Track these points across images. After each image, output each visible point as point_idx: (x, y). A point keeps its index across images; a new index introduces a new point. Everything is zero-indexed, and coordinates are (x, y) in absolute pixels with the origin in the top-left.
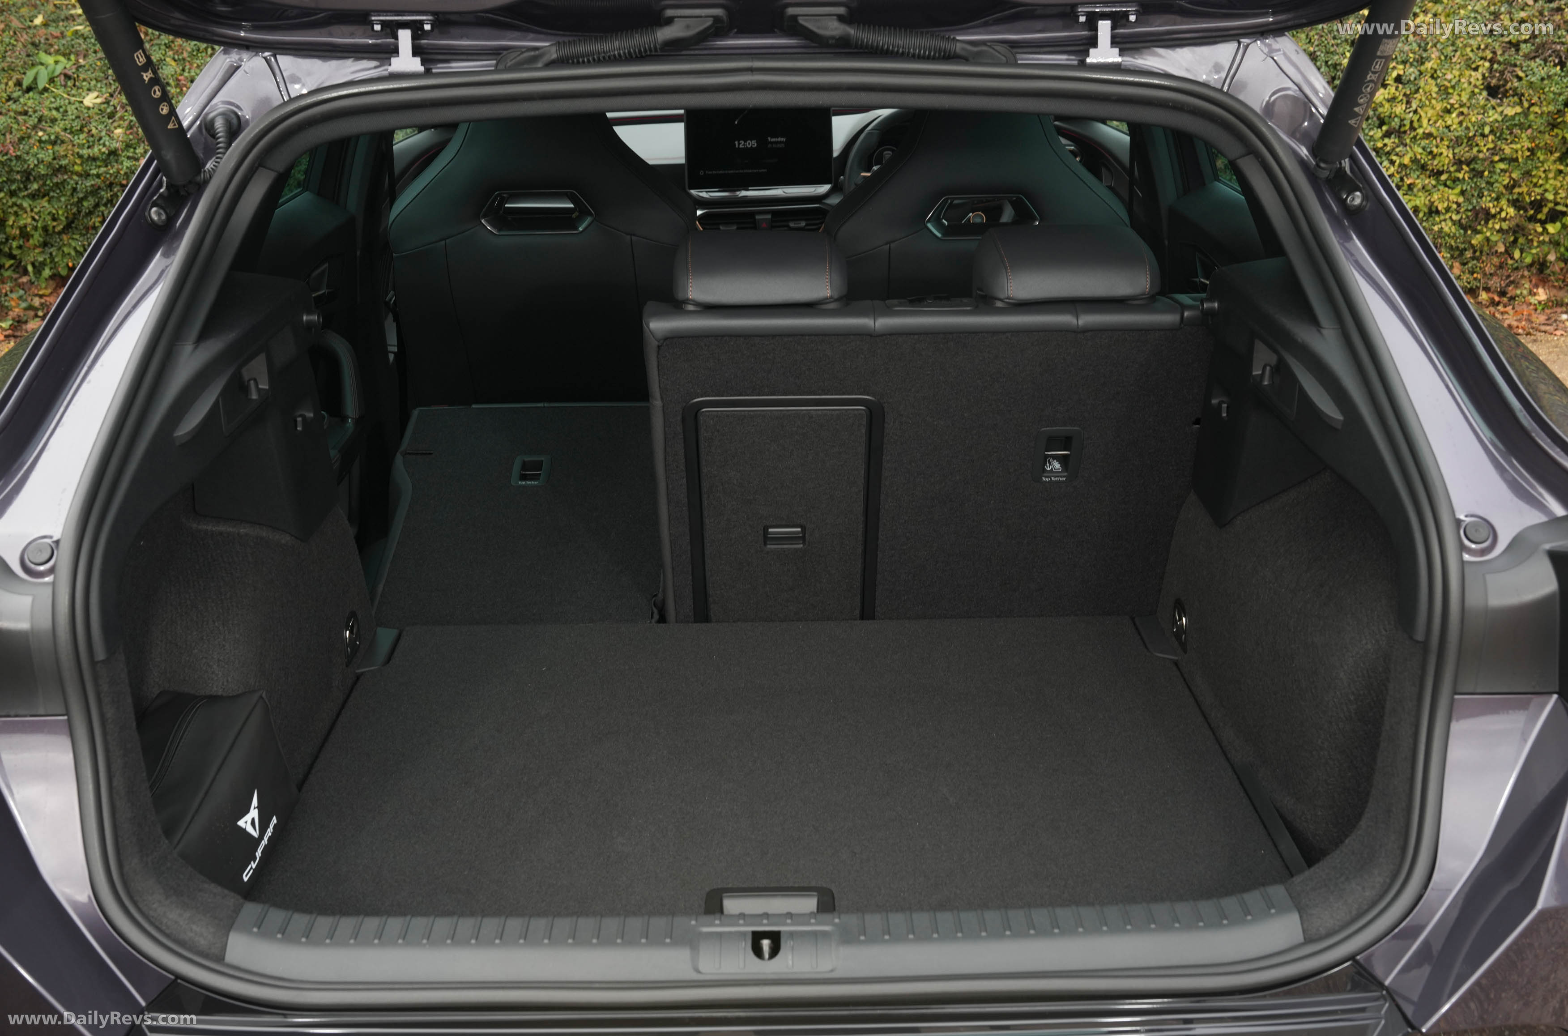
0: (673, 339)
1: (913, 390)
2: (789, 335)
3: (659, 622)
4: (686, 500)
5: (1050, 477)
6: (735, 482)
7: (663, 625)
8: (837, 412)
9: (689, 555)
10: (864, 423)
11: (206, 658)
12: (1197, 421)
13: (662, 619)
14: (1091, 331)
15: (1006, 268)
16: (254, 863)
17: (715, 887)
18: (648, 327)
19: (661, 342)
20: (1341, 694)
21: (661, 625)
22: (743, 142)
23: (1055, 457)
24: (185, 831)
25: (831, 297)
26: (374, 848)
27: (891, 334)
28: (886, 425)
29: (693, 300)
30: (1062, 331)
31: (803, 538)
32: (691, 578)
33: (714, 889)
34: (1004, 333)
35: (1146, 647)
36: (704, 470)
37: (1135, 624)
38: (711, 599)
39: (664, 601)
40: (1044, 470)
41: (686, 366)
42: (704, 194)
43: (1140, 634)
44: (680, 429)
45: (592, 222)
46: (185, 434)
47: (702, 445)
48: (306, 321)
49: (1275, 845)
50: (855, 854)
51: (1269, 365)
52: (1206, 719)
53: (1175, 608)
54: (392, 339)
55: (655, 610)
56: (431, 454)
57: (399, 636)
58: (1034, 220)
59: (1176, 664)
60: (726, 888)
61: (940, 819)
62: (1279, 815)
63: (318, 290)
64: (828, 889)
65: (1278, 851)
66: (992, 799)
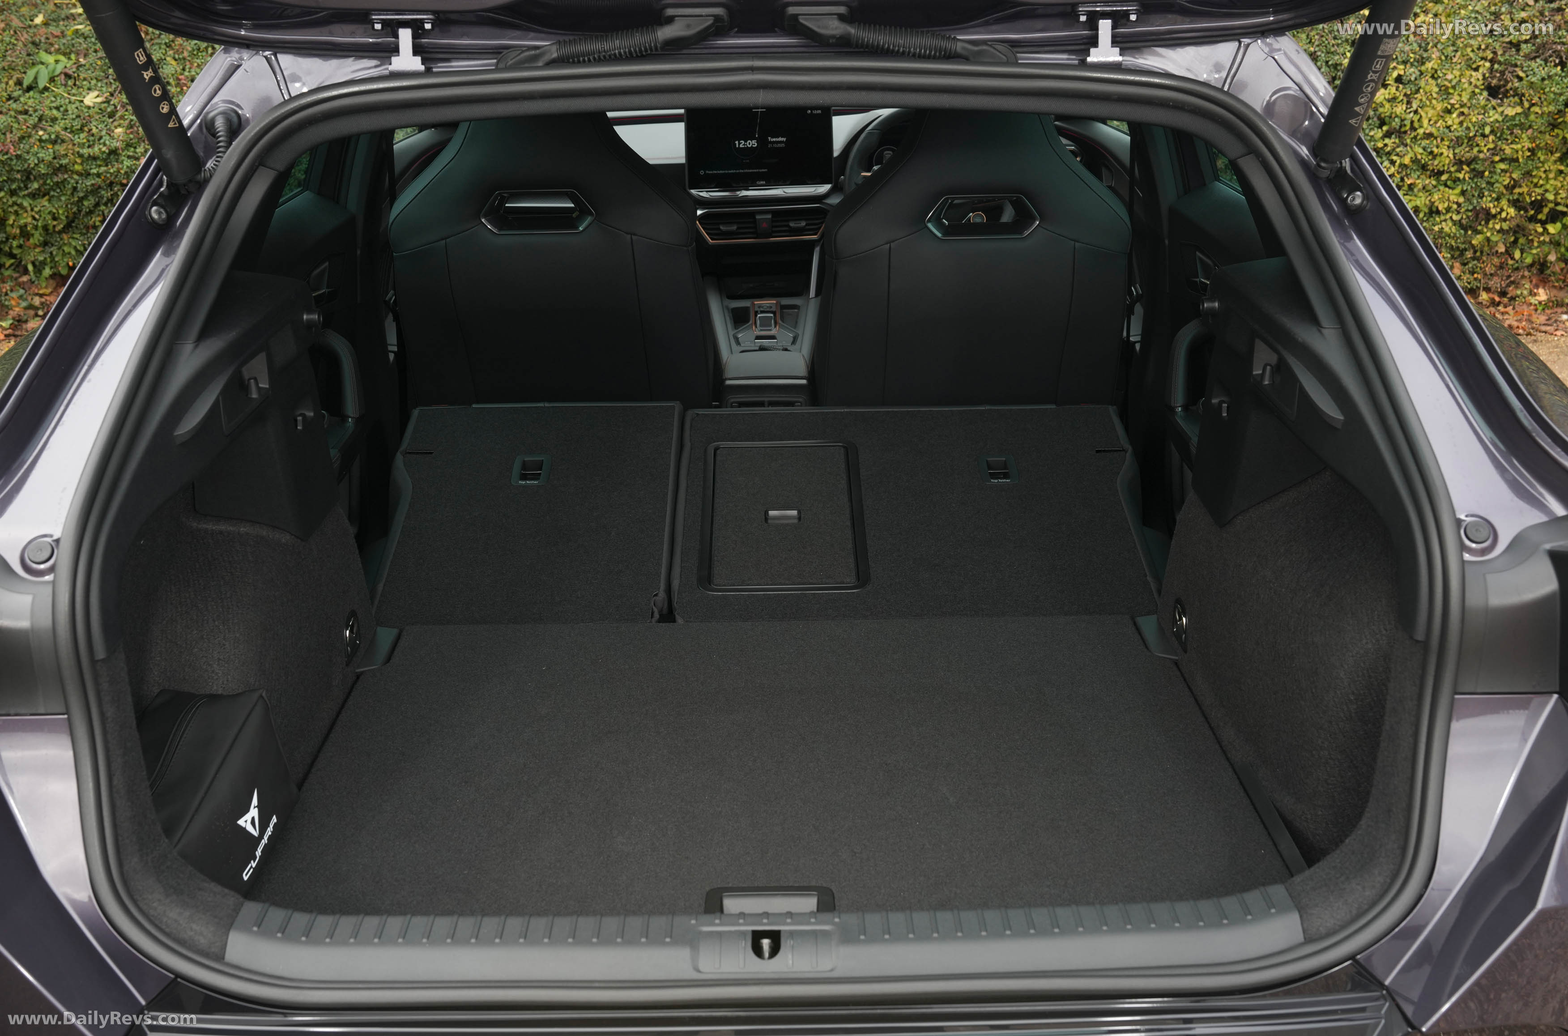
11: (206, 657)
16: (254, 862)
17: (715, 886)
20: (1341, 694)
21: (662, 624)
22: (743, 142)
24: (185, 830)
26: (374, 847)
33: (714, 889)
42: (704, 194)
43: (1140, 634)
45: (593, 221)
46: (185, 433)
48: (307, 320)
49: (1275, 845)
50: (855, 853)
51: (1270, 365)
52: (1206, 718)
53: (1175, 607)
54: (392, 339)
55: (655, 610)
56: (431, 453)
57: (398, 638)
58: (1034, 220)
59: (1176, 664)
60: (726, 888)
61: (940, 818)
62: (1279, 814)
63: (319, 290)
64: (828, 888)
65: (1278, 851)
66: (992, 799)
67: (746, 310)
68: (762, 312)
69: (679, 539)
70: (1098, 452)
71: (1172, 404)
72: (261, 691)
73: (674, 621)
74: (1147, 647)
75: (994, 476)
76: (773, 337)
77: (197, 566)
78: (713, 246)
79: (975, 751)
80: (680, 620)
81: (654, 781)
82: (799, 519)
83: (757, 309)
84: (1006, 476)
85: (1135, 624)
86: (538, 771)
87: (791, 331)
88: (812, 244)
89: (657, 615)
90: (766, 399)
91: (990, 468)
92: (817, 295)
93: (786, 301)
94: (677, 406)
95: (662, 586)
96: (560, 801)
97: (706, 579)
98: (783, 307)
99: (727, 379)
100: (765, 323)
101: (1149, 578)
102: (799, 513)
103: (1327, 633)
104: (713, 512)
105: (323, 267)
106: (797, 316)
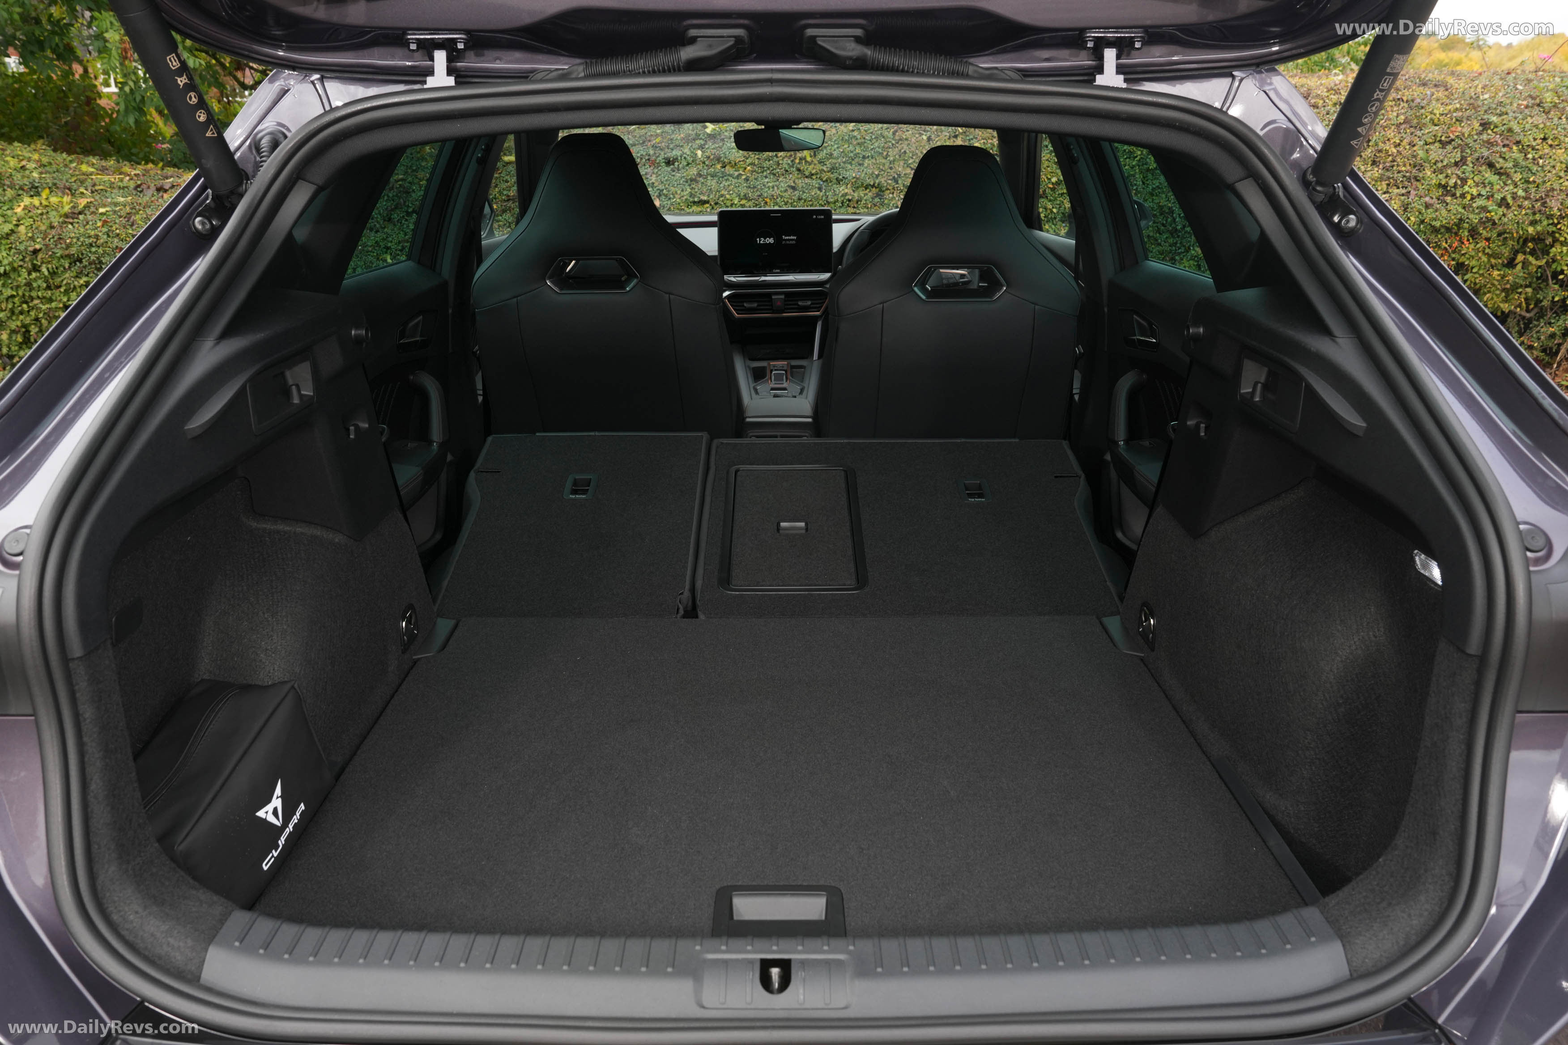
11: (254, 647)
16: (276, 851)
17: (725, 884)
20: (1330, 697)
22: (763, 239)
24: (194, 826)
26: (400, 834)
33: (724, 887)
42: (733, 279)
43: (1107, 633)
45: (637, 284)
46: (197, 427)
48: (355, 335)
49: (1264, 841)
50: (863, 849)
51: (1261, 383)
52: (1177, 712)
53: (1141, 610)
54: (479, 385)
55: (680, 606)
56: (499, 472)
57: (456, 626)
58: (1002, 286)
59: (1142, 660)
60: (736, 886)
61: (942, 813)
62: (1264, 810)
63: (415, 337)
64: (837, 888)
65: (1268, 848)
66: (990, 793)
67: (763, 369)
68: (776, 370)
69: (703, 545)
70: (1056, 477)
71: (1116, 439)
72: (293, 683)
73: (697, 617)
74: (1115, 646)
75: (971, 496)
76: (785, 389)
77: (252, 562)
78: (739, 319)
79: (971, 744)
80: (702, 616)
81: (671, 770)
82: (807, 529)
83: (772, 368)
84: (980, 496)
85: (1101, 623)
86: (563, 758)
87: (799, 385)
88: (816, 318)
89: (682, 612)
90: (779, 434)
91: (967, 489)
92: (820, 357)
93: (794, 363)
94: (705, 435)
95: (687, 587)
96: (580, 789)
97: (725, 581)
98: (793, 367)
99: (747, 417)
100: (779, 378)
101: (1108, 583)
102: (807, 524)
103: (1316, 638)
104: (732, 524)
105: (416, 321)
106: (804, 373)
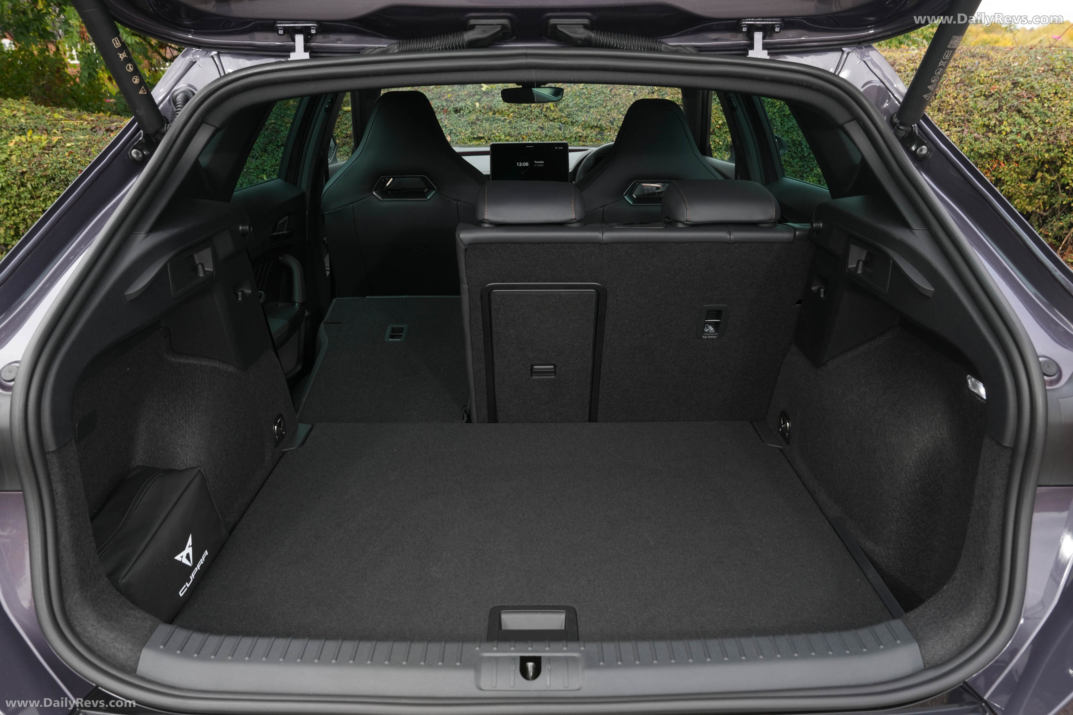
0: (475, 245)
1: (626, 279)
2: (548, 243)
3: (467, 422)
4: (483, 348)
5: (707, 336)
6: (513, 337)
7: (470, 424)
8: (577, 293)
9: (485, 382)
10: (594, 300)
11: (173, 444)
12: (799, 302)
13: (469, 421)
14: (738, 242)
15: (685, 202)
16: (188, 583)
17: (496, 605)
18: (459, 237)
19: (468, 246)
20: (910, 476)
21: (468, 424)
22: (521, 163)
23: (710, 323)
24: (132, 566)
25: (575, 219)
26: (274, 571)
27: (613, 243)
28: (608, 302)
29: (487, 220)
30: (719, 242)
31: (555, 372)
32: (486, 396)
33: (495, 607)
34: (684, 243)
35: (763, 441)
36: (494, 329)
37: (753, 426)
38: (498, 409)
39: (470, 410)
40: (704, 332)
41: (483, 262)
43: (757, 432)
44: (479, 303)
45: (435, 194)
46: (134, 293)
47: (493, 314)
48: (242, 230)
49: (865, 575)
50: (590, 581)
51: (862, 261)
52: (805, 486)
53: (781, 417)
54: (327, 264)
56: (341, 323)
57: (311, 429)
59: (781, 451)
60: (503, 606)
61: (645, 556)
62: (865, 554)
63: (283, 231)
64: (573, 607)
65: (868, 579)
66: (678, 542)
72: (200, 468)
77: (172, 386)
79: (664, 509)
81: (459, 527)
86: (385, 519)
96: (397, 540)
103: (900, 436)
105: (283, 220)
